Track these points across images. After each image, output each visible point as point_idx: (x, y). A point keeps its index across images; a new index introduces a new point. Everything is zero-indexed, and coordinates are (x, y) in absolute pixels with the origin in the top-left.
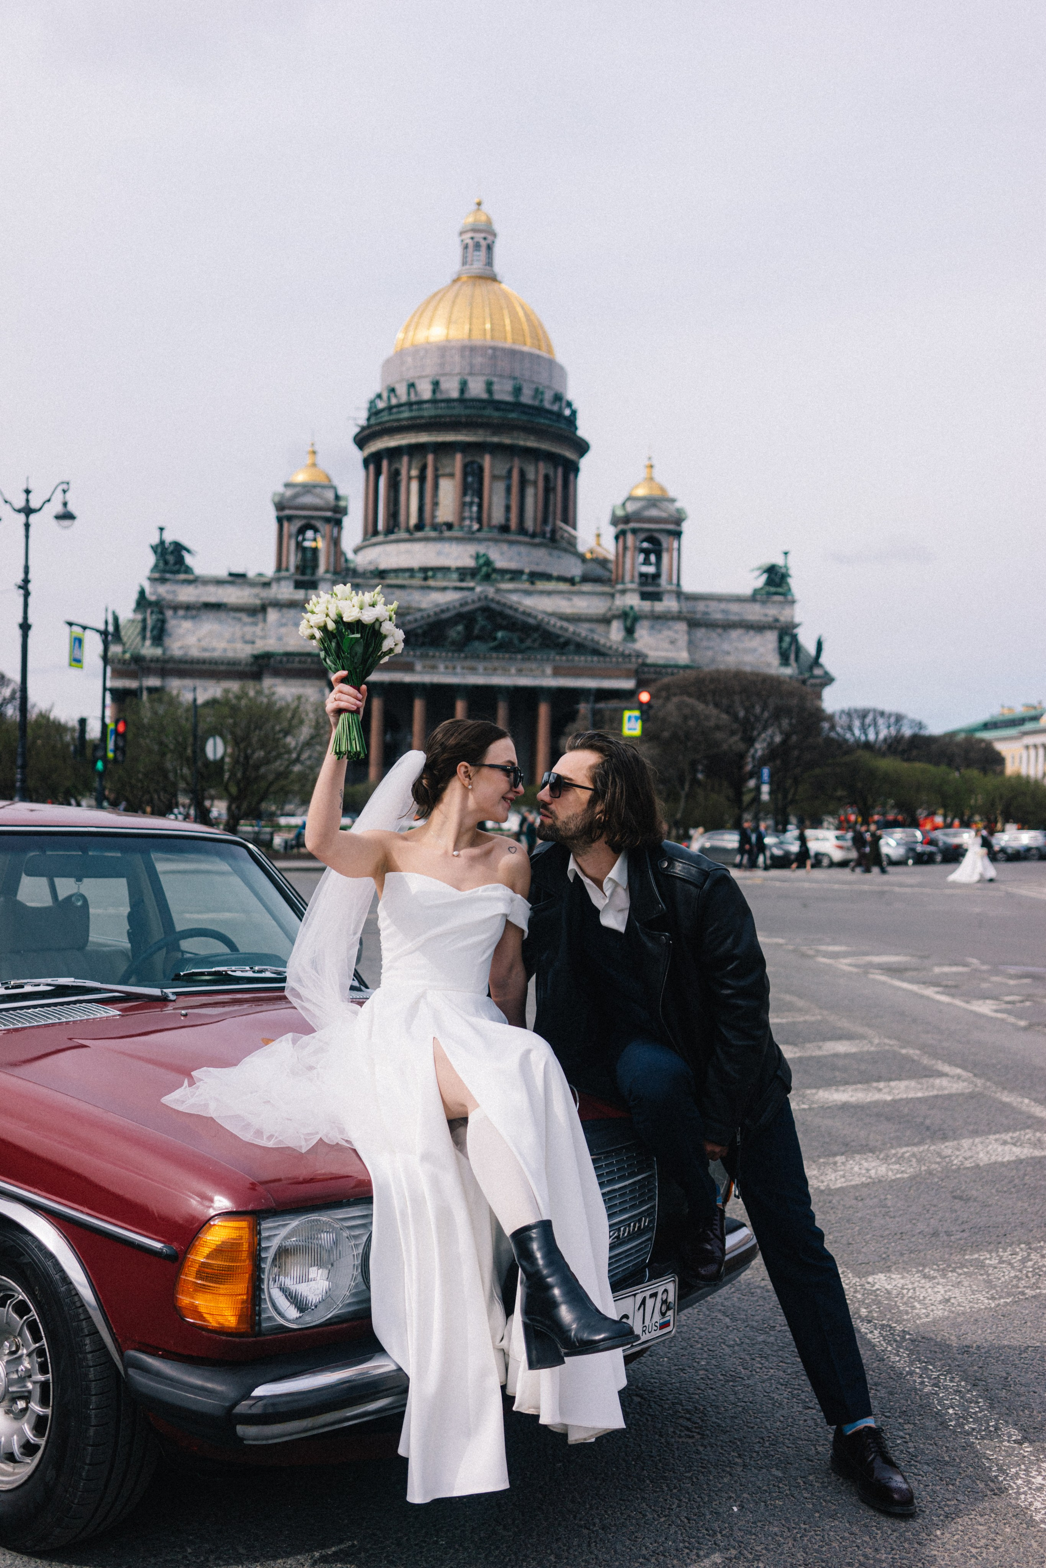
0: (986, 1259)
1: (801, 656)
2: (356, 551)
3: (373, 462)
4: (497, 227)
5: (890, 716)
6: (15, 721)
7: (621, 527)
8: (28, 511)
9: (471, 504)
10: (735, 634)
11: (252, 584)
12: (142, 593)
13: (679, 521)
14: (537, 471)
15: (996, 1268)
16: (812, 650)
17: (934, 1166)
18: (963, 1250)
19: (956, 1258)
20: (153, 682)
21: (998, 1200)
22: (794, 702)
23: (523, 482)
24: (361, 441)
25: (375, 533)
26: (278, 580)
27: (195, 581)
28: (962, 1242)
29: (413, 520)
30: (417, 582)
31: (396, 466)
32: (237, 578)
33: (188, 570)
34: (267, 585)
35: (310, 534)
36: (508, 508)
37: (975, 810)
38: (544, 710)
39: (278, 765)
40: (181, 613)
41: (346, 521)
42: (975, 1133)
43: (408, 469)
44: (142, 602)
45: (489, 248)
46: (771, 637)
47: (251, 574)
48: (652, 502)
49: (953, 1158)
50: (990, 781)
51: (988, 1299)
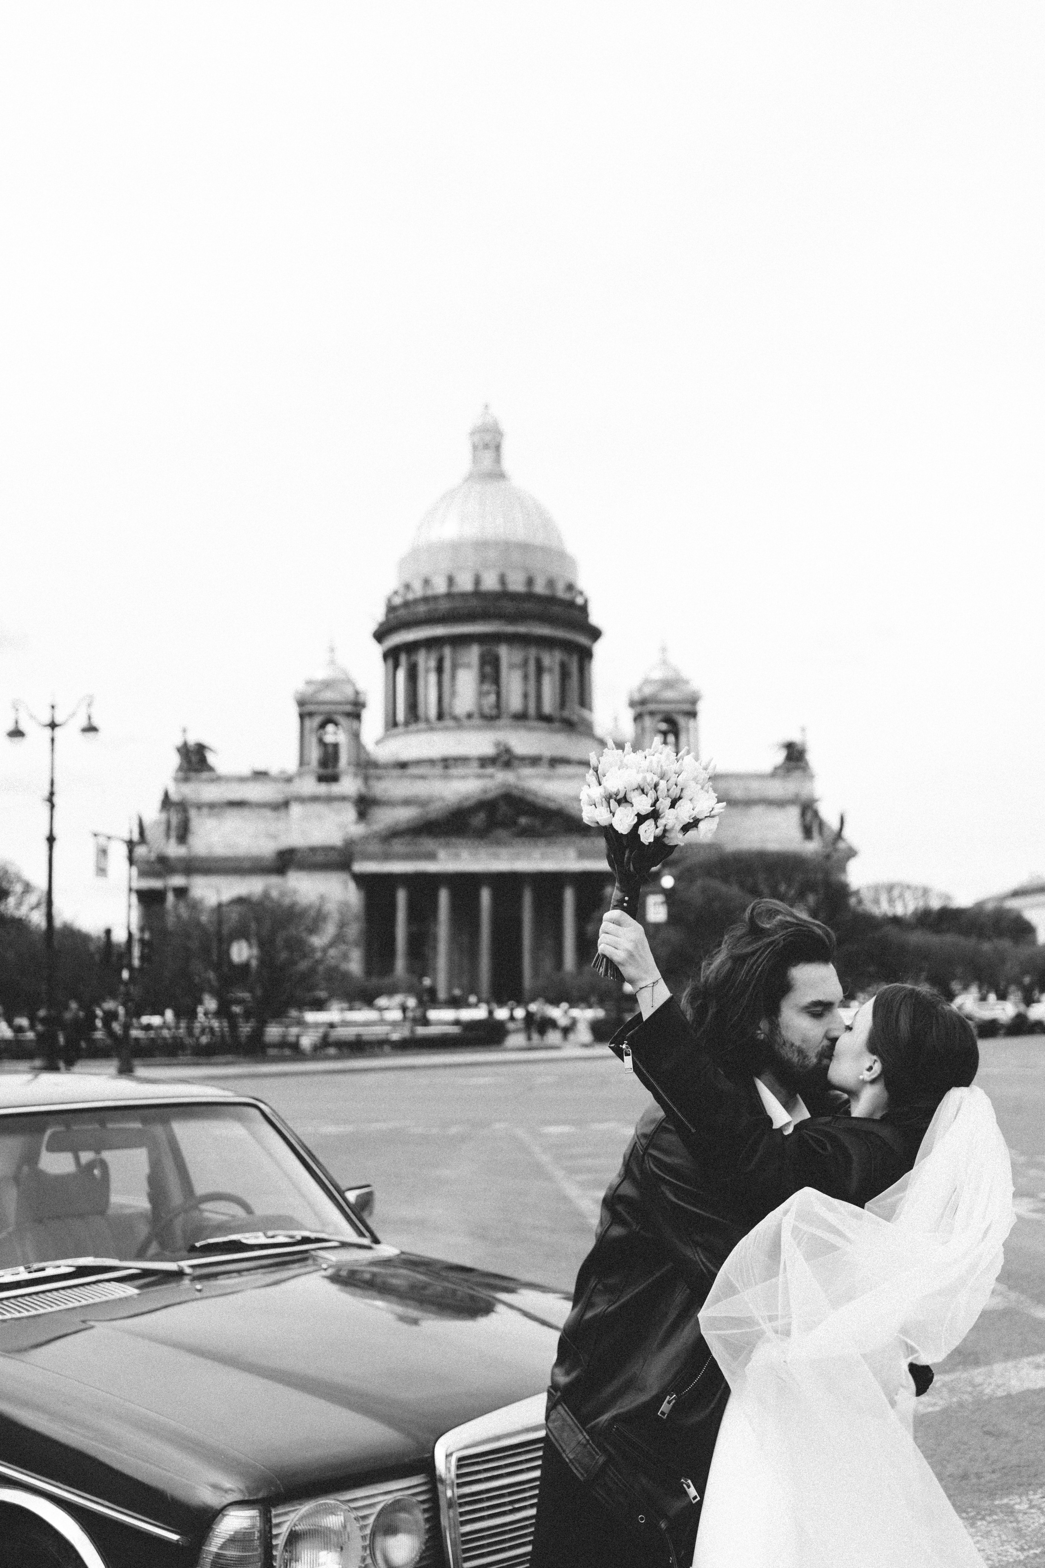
0: (1016, 1504)
1: (825, 829)
2: (378, 743)
3: (392, 656)
4: (504, 427)
5: (916, 888)
6: (40, 930)
7: (639, 709)
8: (53, 725)
9: (488, 693)
10: (758, 810)
11: (275, 780)
12: (166, 795)
13: (694, 701)
14: (551, 659)
15: (1025, 1513)
16: (834, 824)
17: (966, 1397)
18: (992, 1495)
19: (986, 1503)
20: (178, 881)
21: (1030, 1435)
22: (820, 876)
23: (540, 670)
24: (380, 636)
25: (395, 724)
26: (300, 774)
27: (218, 779)
28: (992, 1485)
29: (433, 712)
30: (438, 770)
31: (413, 658)
32: (260, 775)
33: (210, 769)
34: (289, 780)
35: (330, 728)
36: (525, 696)
37: (1010, 982)
38: (569, 896)
39: (303, 965)
40: (205, 811)
41: (366, 714)
42: (1008, 1356)
43: (425, 661)
44: (167, 802)
45: (498, 448)
46: (794, 813)
47: (274, 770)
48: (668, 684)
49: (985, 1386)
50: (1024, 951)
51: (1017, 1550)
